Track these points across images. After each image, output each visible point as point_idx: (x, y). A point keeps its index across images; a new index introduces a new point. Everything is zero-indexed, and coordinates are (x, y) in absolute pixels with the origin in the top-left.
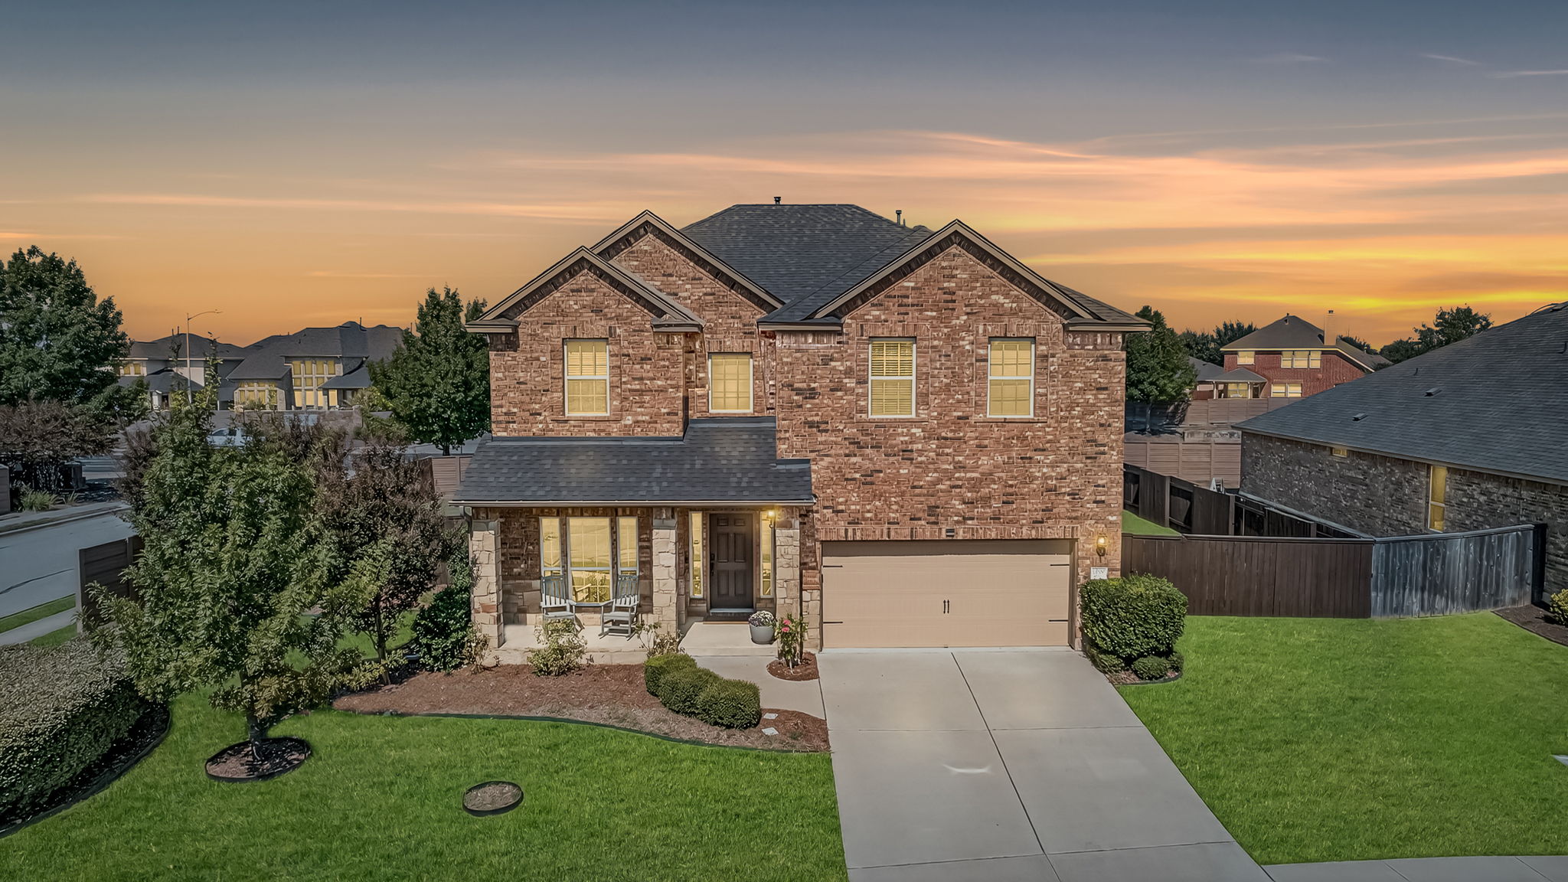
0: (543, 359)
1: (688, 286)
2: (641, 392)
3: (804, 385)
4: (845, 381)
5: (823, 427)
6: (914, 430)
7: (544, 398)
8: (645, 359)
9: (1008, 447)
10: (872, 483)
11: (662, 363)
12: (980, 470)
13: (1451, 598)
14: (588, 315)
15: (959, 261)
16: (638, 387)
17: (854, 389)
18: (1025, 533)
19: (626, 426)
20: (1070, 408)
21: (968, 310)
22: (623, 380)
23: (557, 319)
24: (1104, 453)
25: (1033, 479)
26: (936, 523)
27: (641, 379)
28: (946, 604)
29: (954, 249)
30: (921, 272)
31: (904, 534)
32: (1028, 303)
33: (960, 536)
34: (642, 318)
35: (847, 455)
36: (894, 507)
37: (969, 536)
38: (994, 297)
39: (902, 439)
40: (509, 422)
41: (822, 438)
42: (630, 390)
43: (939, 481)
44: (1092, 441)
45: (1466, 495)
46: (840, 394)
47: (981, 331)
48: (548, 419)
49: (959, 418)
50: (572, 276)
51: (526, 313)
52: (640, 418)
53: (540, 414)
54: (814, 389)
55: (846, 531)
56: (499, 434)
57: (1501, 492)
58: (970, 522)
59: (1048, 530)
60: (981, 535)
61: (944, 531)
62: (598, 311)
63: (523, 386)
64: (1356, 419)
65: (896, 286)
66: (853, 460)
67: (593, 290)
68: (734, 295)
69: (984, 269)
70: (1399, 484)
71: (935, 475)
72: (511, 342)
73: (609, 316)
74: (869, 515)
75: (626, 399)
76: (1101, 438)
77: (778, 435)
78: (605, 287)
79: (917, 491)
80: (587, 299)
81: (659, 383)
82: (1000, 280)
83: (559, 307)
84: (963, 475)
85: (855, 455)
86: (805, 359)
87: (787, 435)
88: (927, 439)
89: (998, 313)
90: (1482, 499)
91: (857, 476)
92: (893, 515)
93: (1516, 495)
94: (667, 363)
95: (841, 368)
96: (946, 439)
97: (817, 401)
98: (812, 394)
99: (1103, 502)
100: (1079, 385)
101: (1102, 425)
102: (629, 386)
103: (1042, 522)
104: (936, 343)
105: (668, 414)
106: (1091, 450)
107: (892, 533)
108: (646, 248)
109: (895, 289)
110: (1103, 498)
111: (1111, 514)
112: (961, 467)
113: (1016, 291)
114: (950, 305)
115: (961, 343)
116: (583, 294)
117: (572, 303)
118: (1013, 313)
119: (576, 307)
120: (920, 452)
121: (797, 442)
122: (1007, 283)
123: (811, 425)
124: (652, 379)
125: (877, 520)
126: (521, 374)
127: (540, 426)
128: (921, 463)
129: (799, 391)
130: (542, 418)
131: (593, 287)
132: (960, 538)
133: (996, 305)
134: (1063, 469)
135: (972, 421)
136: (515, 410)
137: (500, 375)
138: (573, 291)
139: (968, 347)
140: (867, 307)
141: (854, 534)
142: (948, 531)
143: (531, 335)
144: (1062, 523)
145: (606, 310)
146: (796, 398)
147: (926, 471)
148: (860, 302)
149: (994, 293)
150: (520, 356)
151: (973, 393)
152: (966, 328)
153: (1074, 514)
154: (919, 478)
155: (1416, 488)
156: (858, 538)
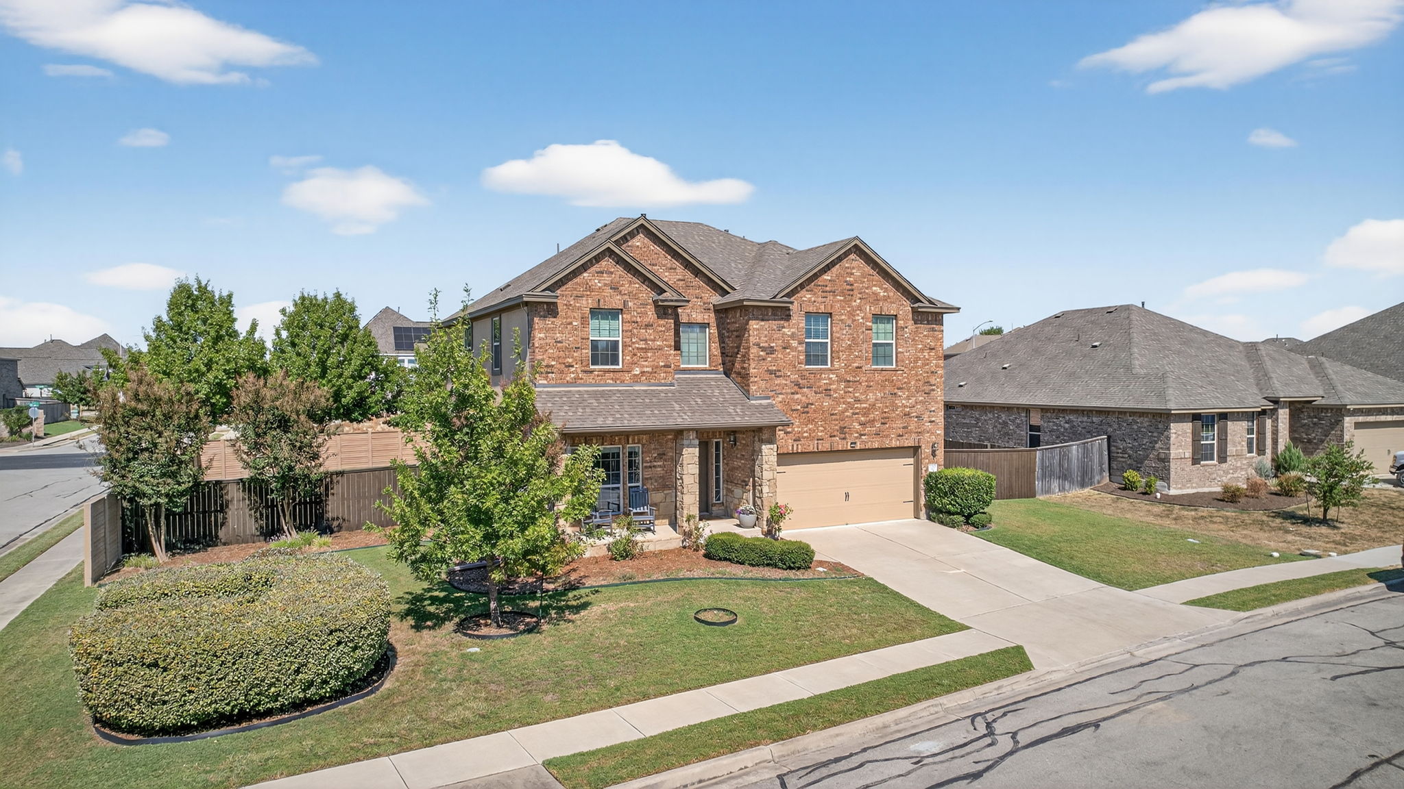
0: (575, 323)
1: (667, 274)
2: (646, 350)
3: (766, 345)
4: (792, 342)
5: (778, 374)
6: (831, 376)
7: (575, 354)
8: (648, 326)
9: (884, 387)
10: (808, 412)
11: (660, 329)
12: (868, 402)
13: (1072, 482)
14: (608, 291)
15: (855, 264)
16: (644, 346)
17: (796, 348)
18: (895, 443)
19: (635, 375)
20: (916, 362)
21: (860, 296)
22: (634, 340)
23: (585, 293)
24: (933, 390)
25: (898, 407)
26: (844, 439)
27: (645, 340)
28: (847, 495)
29: (852, 256)
30: (835, 270)
31: (826, 446)
32: (893, 293)
33: (858, 447)
34: (647, 295)
35: (793, 393)
36: (821, 428)
37: (863, 447)
38: (874, 288)
39: (825, 382)
40: (549, 373)
41: (778, 381)
42: (638, 348)
43: (846, 410)
44: (928, 382)
45: (1056, 425)
46: (788, 351)
47: (868, 310)
48: (579, 370)
49: (857, 368)
50: (598, 262)
51: (563, 288)
52: (646, 370)
53: (572, 366)
54: (772, 347)
55: (793, 445)
56: (540, 382)
57: (1079, 420)
58: (863, 437)
59: (907, 442)
60: (869, 446)
61: (849, 444)
62: (615, 289)
63: (559, 345)
64: (961, 386)
65: (820, 279)
66: (796, 396)
67: (612, 273)
68: (698, 282)
69: (868, 269)
70: (1005, 424)
71: (844, 406)
72: (551, 310)
73: (623, 292)
74: (805, 435)
75: (635, 355)
76: (933, 381)
77: (752, 379)
78: (620, 270)
79: (834, 417)
80: (607, 278)
81: (658, 343)
82: (877, 277)
83: (587, 284)
84: (859, 405)
85: (797, 394)
86: (767, 326)
87: (756, 379)
88: (839, 382)
89: (876, 299)
90: (1067, 425)
91: (799, 407)
92: (820, 434)
93: (1090, 420)
94: (663, 329)
95: (789, 333)
96: (849, 381)
97: (774, 356)
98: (770, 351)
99: (933, 421)
100: (920, 346)
101: (932, 372)
102: (637, 346)
103: (902, 436)
104: (843, 317)
105: (664, 366)
106: (927, 388)
107: (820, 447)
108: (638, 244)
109: (820, 281)
110: (933, 419)
111: (938, 429)
112: (858, 401)
113: (887, 285)
114: (851, 293)
115: (857, 318)
116: (605, 275)
117: (596, 281)
118: (886, 299)
119: (599, 285)
120: (835, 391)
121: (763, 384)
122: (882, 280)
123: (771, 372)
124: (654, 340)
125: (810, 438)
126: (558, 335)
127: (572, 376)
128: (836, 398)
129: (763, 349)
130: (574, 369)
131: (612, 270)
132: (858, 448)
133: (875, 294)
134: (912, 401)
135: (864, 369)
136: (553, 363)
137: (542, 335)
138: (597, 273)
139: (861, 321)
140: (803, 292)
141: (797, 448)
142: (852, 443)
143: (566, 305)
144: (914, 436)
145: (622, 288)
146: (761, 353)
147: (838, 404)
148: (799, 289)
149: (875, 286)
150: (558, 321)
151: (864, 352)
152: (860, 308)
153: (920, 430)
154: (834, 408)
155: (1018, 424)
156: (799, 451)
